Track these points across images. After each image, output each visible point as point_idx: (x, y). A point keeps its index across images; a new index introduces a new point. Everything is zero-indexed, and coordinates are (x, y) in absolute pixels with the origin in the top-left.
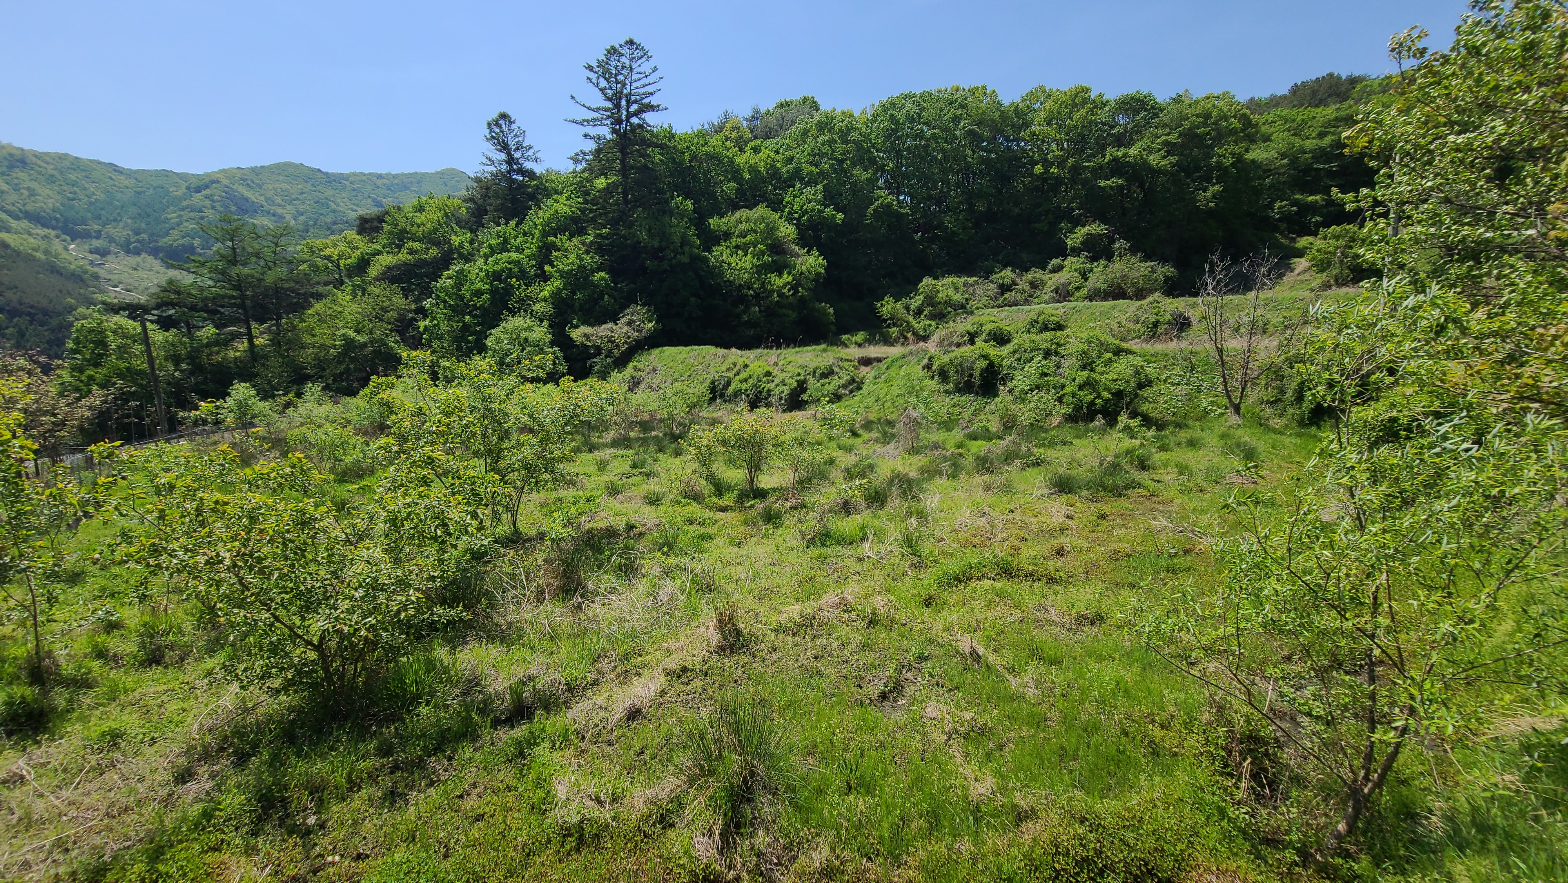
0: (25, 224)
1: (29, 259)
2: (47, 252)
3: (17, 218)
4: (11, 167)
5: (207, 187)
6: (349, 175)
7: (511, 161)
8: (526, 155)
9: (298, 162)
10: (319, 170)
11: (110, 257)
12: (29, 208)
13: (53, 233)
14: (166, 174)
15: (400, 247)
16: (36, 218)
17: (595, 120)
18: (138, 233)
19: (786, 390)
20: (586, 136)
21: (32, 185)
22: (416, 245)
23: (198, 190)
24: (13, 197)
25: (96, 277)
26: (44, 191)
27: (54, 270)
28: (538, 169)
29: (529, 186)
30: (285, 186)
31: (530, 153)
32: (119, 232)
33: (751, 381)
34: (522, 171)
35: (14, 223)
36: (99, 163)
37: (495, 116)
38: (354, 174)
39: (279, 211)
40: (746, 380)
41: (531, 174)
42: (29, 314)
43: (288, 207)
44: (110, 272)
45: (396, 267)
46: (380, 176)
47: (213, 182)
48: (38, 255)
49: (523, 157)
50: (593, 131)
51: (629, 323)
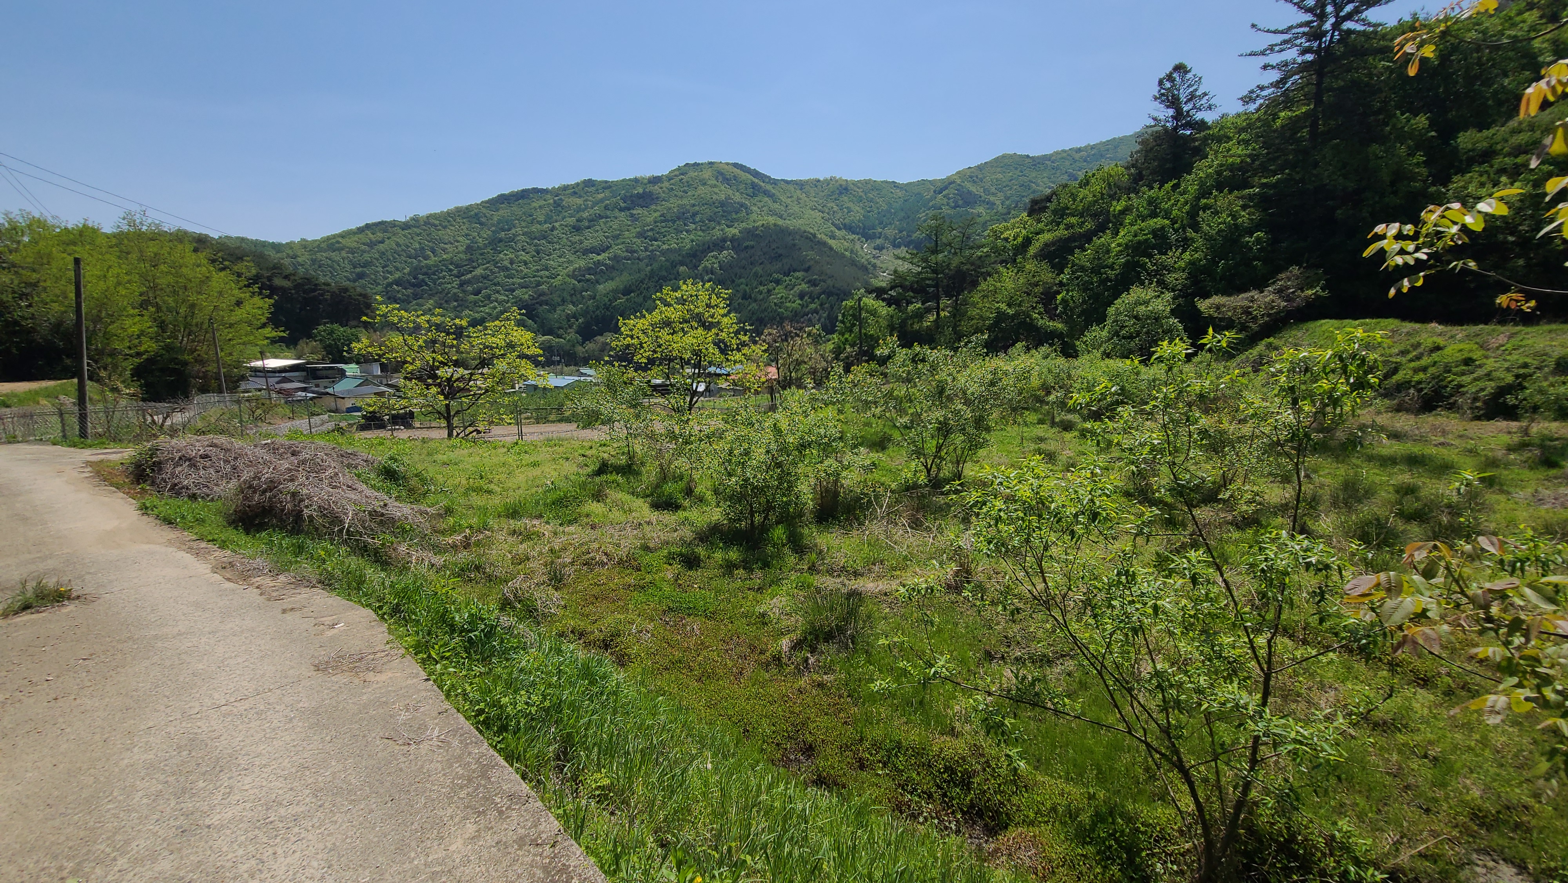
0: (843, 232)
1: (842, 257)
2: (852, 252)
3: (839, 229)
4: (841, 193)
5: (946, 188)
6: (1052, 155)
7: (1179, 115)
8: (1198, 105)
9: (1011, 153)
10: (1028, 156)
11: (884, 251)
12: (847, 221)
13: (857, 237)
15: (1058, 224)
16: (850, 228)
17: (1285, 42)
18: (901, 232)
19: (1490, 387)
20: (1265, 67)
21: (851, 205)
22: (1073, 220)
23: (940, 193)
25: (874, 266)
26: (856, 208)
27: (853, 263)
28: (1209, 117)
29: (1196, 140)
30: (1000, 176)
31: (1204, 101)
32: (890, 232)
33: (1432, 370)
34: (1189, 125)
35: (837, 233)
36: (886, 182)
37: (1169, 69)
38: (1057, 153)
39: (992, 199)
40: (1424, 369)
41: (1202, 125)
42: (837, 295)
43: (999, 194)
44: (882, 262)
45: (1053, 243)
46: (1079, 150)
47: (950, 183)
48: (847, 254)
49: (1194, 107)
50: (1274, 59)
51: (1280, 291)
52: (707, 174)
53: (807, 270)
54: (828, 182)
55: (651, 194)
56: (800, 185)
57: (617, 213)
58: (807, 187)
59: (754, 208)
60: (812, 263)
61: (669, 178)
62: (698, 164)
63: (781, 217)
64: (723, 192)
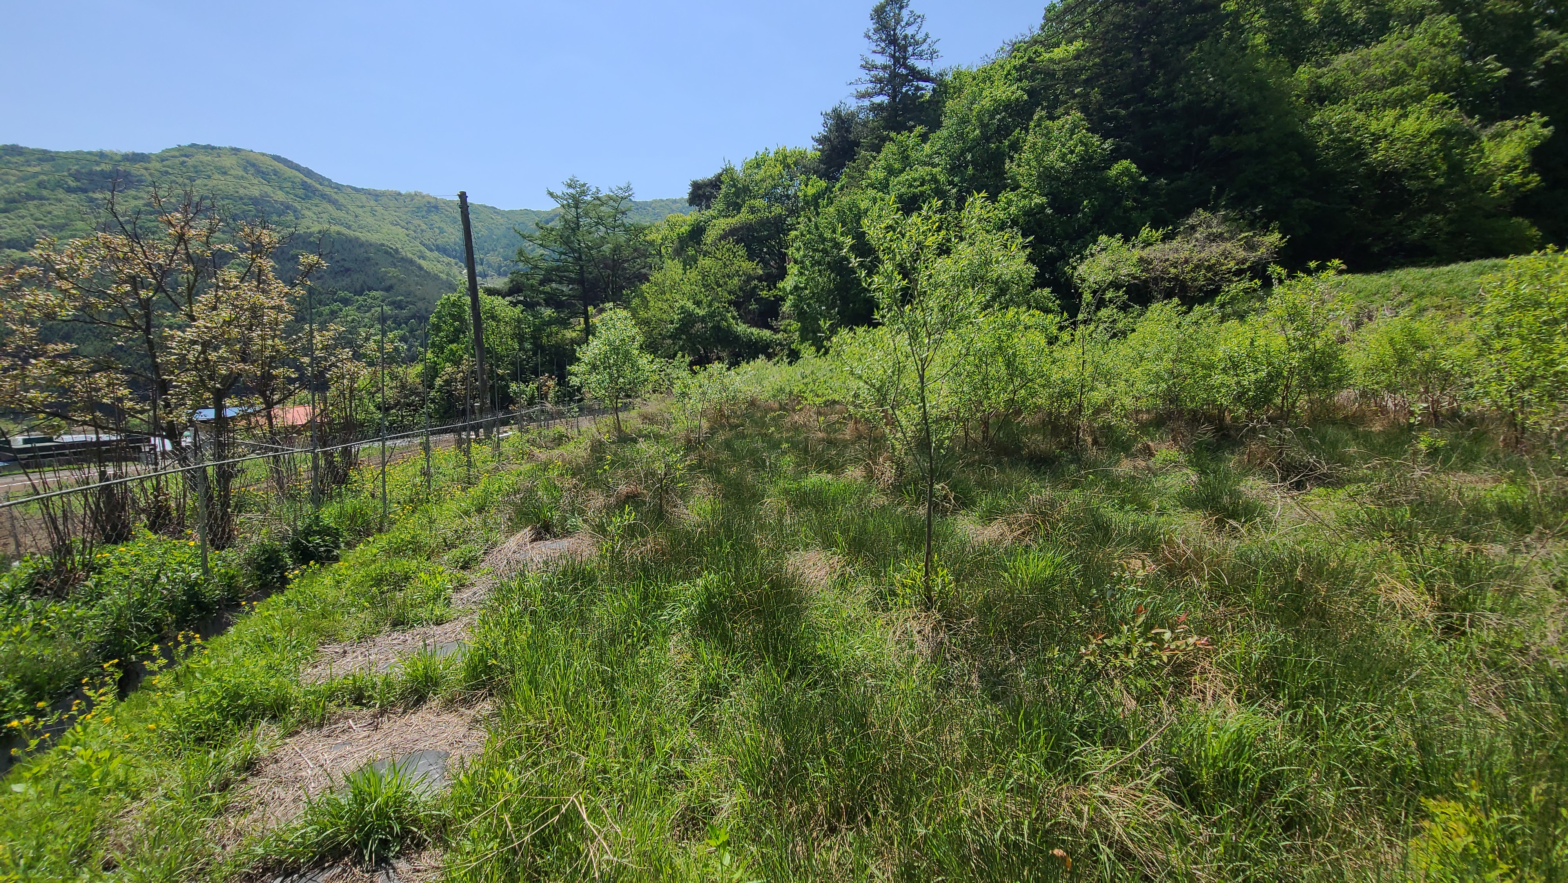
1: (436, 278)
2: (448, 274)
3: (431, 250)
4: (429, 211)
8: (920, 50)
12: (439, 242)
13: (453, 261)
14: (527, 212)
15: (739, 207)
21: (442, 225)
22: (759, 203)
24: (428, 234)
35: (428, 253)
45: (736, 229)
52: (228, 161)
53: (389, 289)
54: (412, 197)
55: (127, 175)
56: (376, 196)
57: (61, 194)
58: (384, 200)
59: (307, 213)
60: (394, 281)
61: (162, 158)
62: (213, 148)
63: (349, 228)
64: (255, 188)
